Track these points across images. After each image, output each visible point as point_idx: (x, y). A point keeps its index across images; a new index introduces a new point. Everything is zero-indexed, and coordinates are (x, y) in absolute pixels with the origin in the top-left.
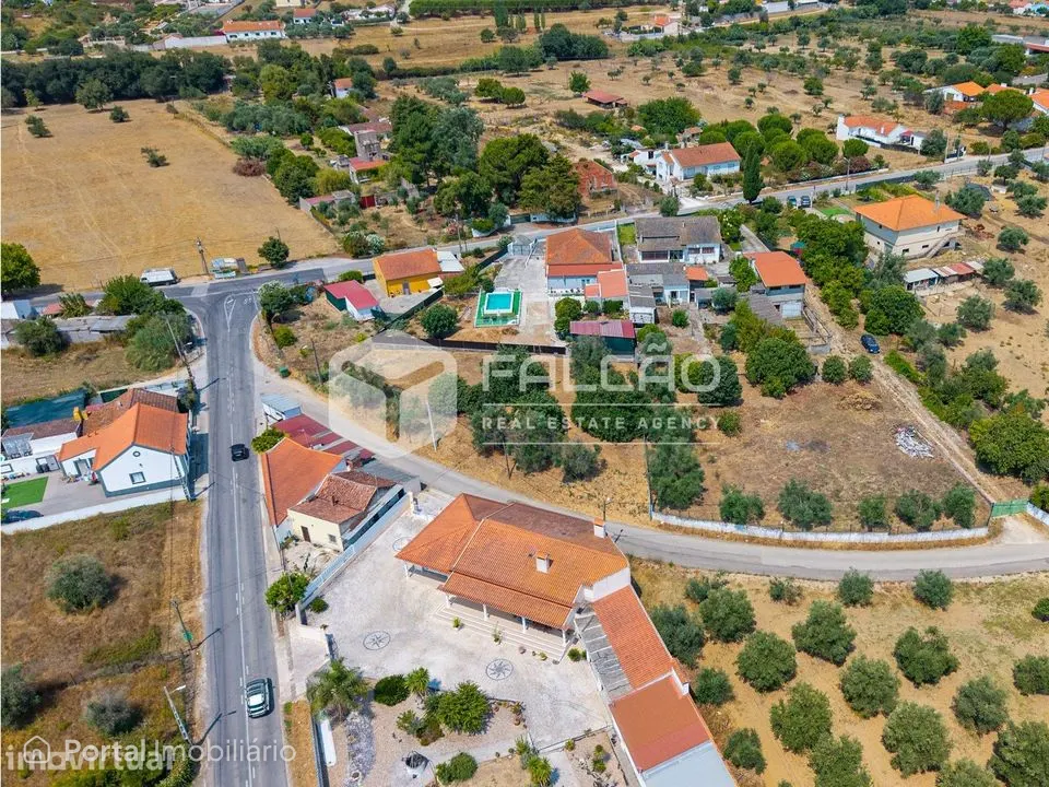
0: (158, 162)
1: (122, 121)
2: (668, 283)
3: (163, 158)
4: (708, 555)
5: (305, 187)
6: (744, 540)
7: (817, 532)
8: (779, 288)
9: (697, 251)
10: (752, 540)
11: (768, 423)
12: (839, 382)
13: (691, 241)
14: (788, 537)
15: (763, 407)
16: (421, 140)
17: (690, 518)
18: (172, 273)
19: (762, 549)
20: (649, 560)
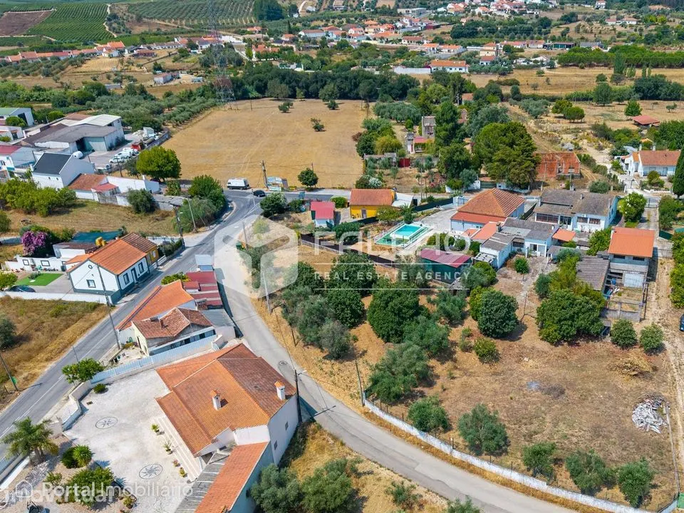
0: (318, 128)
1: (334, 109)
2: (530, 236)
3: (322, 127)
4: (378, 447)
5: (369, 147)
6: (421, 445)
7: (483, 459)
8: (623, 257)
9: (585, 220)
10: (428, 448)
11: (529, 363)
12: (626, 346)
13: (580, 211)
14: (457, 455)
15: (533, 348)
16: (447, 122)
17: (391, 414)
18: (245, 182)
19: (429, 458)
20: (330, 435)
